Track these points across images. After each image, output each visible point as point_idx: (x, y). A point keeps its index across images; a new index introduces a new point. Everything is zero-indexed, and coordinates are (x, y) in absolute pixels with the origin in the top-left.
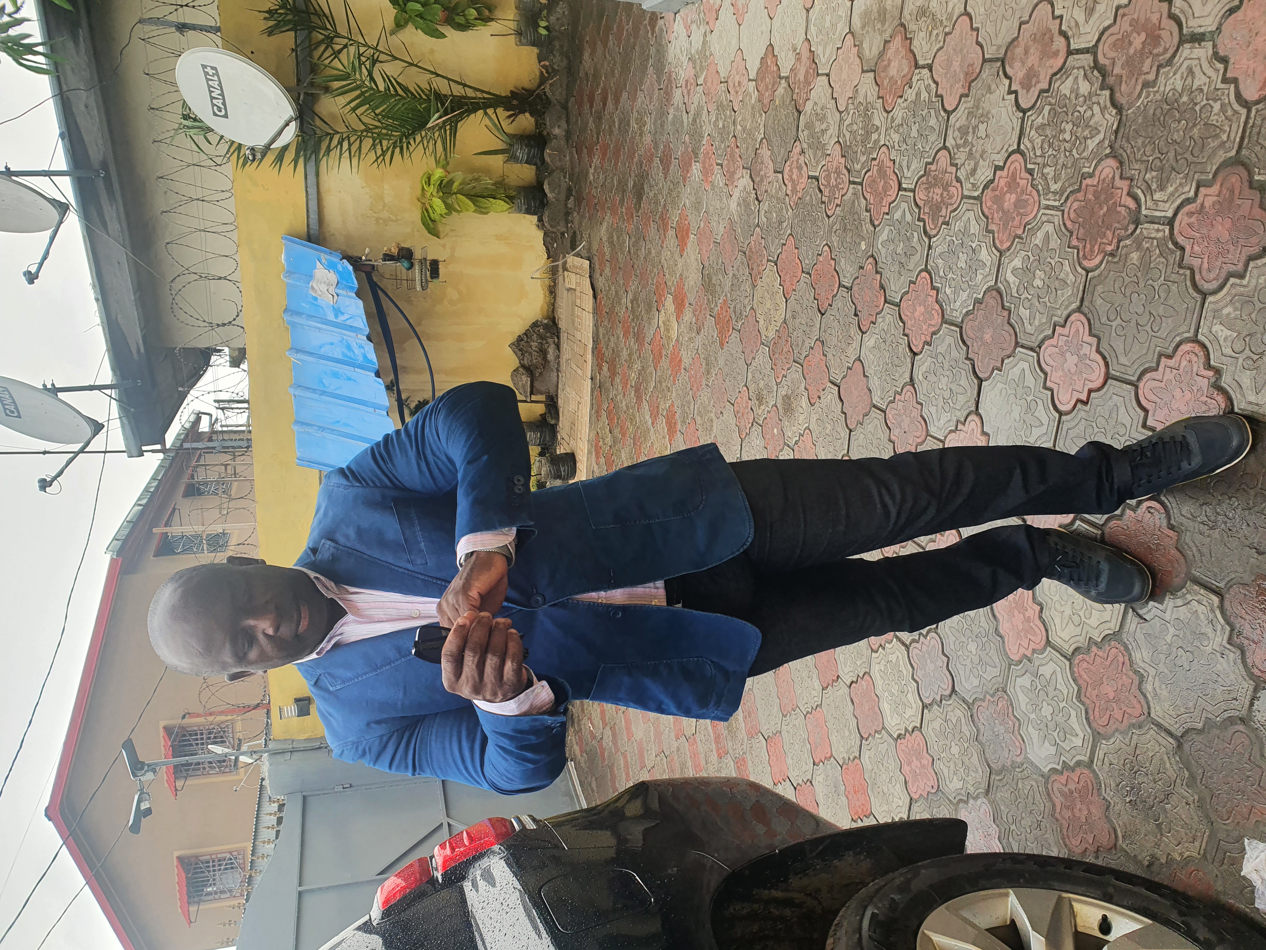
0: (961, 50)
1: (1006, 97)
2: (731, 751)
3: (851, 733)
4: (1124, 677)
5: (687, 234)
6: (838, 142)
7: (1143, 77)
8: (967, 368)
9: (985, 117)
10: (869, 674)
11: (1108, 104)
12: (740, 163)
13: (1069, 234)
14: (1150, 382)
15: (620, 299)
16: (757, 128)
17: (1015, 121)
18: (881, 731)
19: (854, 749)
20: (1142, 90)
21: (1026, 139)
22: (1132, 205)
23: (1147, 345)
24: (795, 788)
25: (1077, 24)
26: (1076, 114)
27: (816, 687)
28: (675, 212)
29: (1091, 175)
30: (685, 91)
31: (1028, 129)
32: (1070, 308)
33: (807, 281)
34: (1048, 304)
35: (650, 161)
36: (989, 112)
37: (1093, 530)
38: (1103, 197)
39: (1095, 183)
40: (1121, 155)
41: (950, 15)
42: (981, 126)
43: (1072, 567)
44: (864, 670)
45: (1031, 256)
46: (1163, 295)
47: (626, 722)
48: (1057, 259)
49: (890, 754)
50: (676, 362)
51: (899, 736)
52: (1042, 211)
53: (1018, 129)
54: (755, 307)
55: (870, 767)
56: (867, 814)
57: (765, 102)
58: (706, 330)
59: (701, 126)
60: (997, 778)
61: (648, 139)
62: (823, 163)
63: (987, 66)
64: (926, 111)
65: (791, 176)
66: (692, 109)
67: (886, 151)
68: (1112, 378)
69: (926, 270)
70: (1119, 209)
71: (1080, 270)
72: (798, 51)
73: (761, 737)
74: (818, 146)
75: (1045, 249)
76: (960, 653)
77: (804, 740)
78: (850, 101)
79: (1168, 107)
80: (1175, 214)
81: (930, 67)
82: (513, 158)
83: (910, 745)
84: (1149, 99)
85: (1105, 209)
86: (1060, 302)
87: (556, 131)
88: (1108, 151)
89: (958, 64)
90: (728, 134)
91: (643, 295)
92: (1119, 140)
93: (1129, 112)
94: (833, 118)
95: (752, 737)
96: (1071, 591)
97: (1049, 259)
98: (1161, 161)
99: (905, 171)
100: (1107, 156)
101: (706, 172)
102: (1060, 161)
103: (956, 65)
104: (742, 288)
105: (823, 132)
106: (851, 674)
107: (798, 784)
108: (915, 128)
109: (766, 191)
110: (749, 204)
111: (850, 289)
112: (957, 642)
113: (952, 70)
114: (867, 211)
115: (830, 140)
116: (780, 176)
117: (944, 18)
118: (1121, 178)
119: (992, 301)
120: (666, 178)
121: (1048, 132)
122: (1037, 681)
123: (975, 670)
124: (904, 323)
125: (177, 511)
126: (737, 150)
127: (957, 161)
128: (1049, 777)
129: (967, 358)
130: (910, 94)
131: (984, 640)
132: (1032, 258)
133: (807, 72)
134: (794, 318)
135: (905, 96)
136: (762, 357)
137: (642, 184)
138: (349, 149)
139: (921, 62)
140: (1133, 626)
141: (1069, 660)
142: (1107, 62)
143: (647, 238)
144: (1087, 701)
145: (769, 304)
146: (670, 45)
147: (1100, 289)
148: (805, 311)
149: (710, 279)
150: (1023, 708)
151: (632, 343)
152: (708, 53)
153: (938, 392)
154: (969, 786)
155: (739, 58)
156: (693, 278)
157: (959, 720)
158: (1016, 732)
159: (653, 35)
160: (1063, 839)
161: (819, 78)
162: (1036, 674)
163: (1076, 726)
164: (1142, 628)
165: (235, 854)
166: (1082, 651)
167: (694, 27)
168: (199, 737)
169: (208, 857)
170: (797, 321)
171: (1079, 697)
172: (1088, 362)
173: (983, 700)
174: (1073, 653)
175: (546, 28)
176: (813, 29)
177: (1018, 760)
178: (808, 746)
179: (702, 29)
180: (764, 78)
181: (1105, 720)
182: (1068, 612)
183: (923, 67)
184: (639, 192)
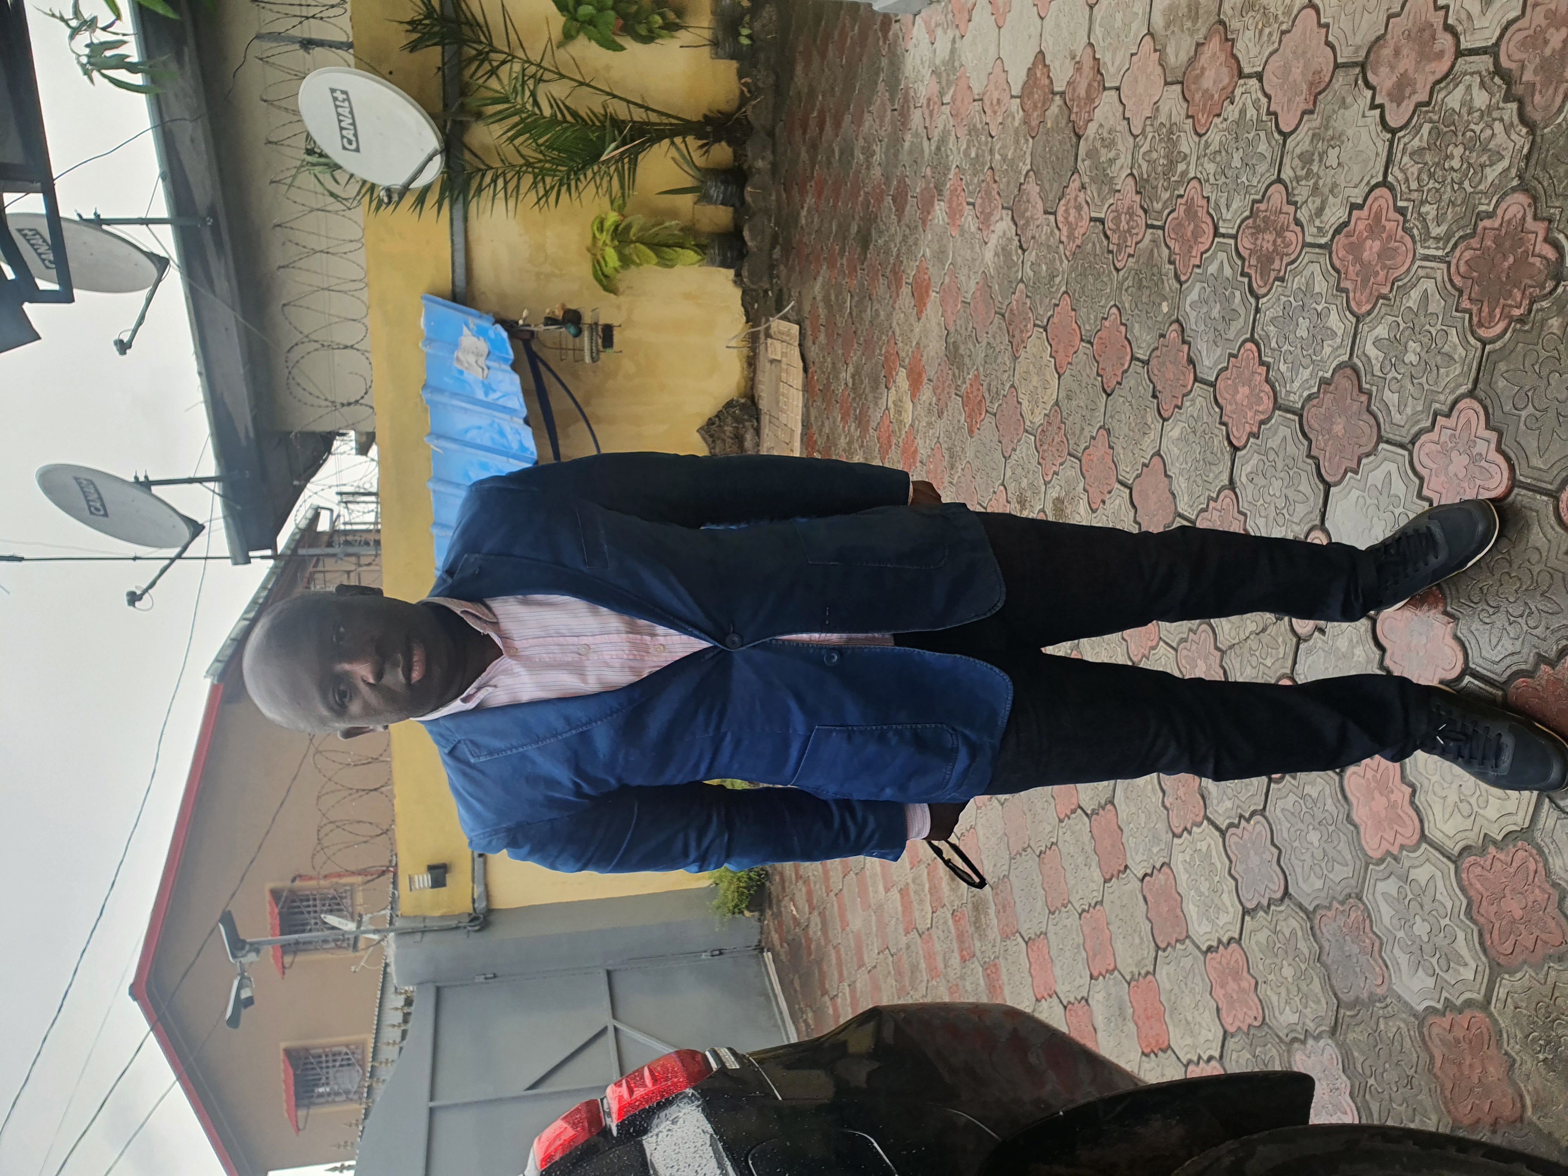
0: (1304, 53)
1: (1368, 113)
2: (978, 954)
3: (1142, 941)
4: (1537, 891)
5: (927, 292)
6: (1132, 174)
7: (1565, 85)
8: (1309, 468)
9: (1337, 140)
10: (1169, 865)
11: (1516, 121)
12: (999, 202)
13: (1457, 294)
15: (839, 373)
16: (1022, 158)
17: (1380, 144)
18: (1184, 940)
19: (1147, 962)
20: (1563, 102)
21: (1396, 169)
22: (1551, 254)
24: (1065, 1007)
25: (1469, 15)
26: (1469, 134)
27: (1096, 878)
28: (912, 263)
29: (1491, 215)
30: (927, 112)
31: (1399, 155)
32: (1458, 392)
33: (1088, 352)
34: (1426, 387)
35: (880, 200)
36: (1342, 133)
37: (1488, 688)
38: (1507, 244)
39: (1496, 225)
40: (1535, 190)
41: (1290, 8)
42: (1330, 150)
43: (1460, 740)
44: (1162, 860)
45: (1401, 322)
47: (839, 907)
48: (1439, 327)
49: (1196, 971)
50: (910, 454)
51: (1210, 949)
52: (1418, 263)
53: (1385, 154)
54: (1017, 384)
55: (1168, 986)
56: (1164, 1046)
57: (1033, 124)
58: (950, 413)
59: (947, 156)
60: (1348, 1013)
61: (877, 172)
62: (1111, 201)
63: (1340, 74)
64: (1253, 133)
65: (1066, 218)
66: (936, 134)
67: (1197, 185)
68: (1519, 487)
69: (1252, 339)
70: (1531, 260)
71: (1472, 341)
72: (1078, 59)
73: (1020, 939)
74: (1104, 180)
75: (1422, 313)
76: (1297, 844)
77: (1078, 946)
78: (1148, 122)
81: (1259, 76)
82: (705, 198)
83: (1224, 961)
85: (1511, 259)
86: (1443, 385)
87: (760, 164)
88: (1515, 183)
89: (1299, 71)
90: (983, 164)
91: (867, 369)
92: (1531, 170)
93: (1546, 131)
94: (1124, 144)
95: (1007, 937)
96: (1457, 769)
97: (1427, 327)
99: (1224, 210)
100: (1514, 190)
101: (953, 214)
102: (1445, 197)
104: (999, 361)
105: (1111, 161)
106: (1145, 864)
107: (1069, 1003)
108: (1237, 156)
109: (1033, 238)
110: (1010, 254)
111: (1146, 363)
112: (1292, 829)
113: (1291, 79)
114: (1171, 262)
115: (1120, 173)
116: (1052, 218)
117: (1280, 13)
118: (1535, 218)
119: (1345, 383)
120: (899, 221)
121: (1428, 157)
122: (1407, 887)
123: (1317, 868)
124: (1221, 408)
126: (995, 186)
127: (1297, 198)
128: (1424, 1019)
129: (1309, 456)
130: (1232, 112)
131: (1331, 829)
132: (1402, 326)
133: (1090, 85)
134: (1069, 398)
135: (1224, 115)
136: (1026, 449)
137: (869, 230)
138: (505, 188)
139: (1247, 70)
140: (1551, 822)
141: (1454, 862)
142: (1513, 66)
143: (874, 297)
144: (1482, 920)
145: (1035, 381)
146: (907, 54)
147: (1502, 366)
148: (1085, 390)
149: (956, 348)
150: (1386, 921)
151: (853, 428)
152: (957, 64)
153: (1268, 499)
154: (1308, 1021)
155: (998, 70)
156: (934, 347)
157: (1293, 932)
158: (1376, 953)
159: (885, 43)
160: (1445, 1103)
161: (1106, 93)
162: (1405, 879)
163: (1465, 953)
164: (1562, 826)
165: (352, 1047)
166: (1474, 851)
167: (939, 31)
168: (311, 903)
169: (320, 1051)
170: (1074, 403)
171: (1468, 913)
172: (1483, 463)
173: (1329, 908)
174: (1460, 854)
175: (749, 37)
176: (1098, 31)
177: (1380, 991)
178: (1084, 954)
179: (950, 34)
180: (1031, 93)
181: (1508, 946)
182: (1453, 798)
183: (1250, 76)
184: (865, 241)
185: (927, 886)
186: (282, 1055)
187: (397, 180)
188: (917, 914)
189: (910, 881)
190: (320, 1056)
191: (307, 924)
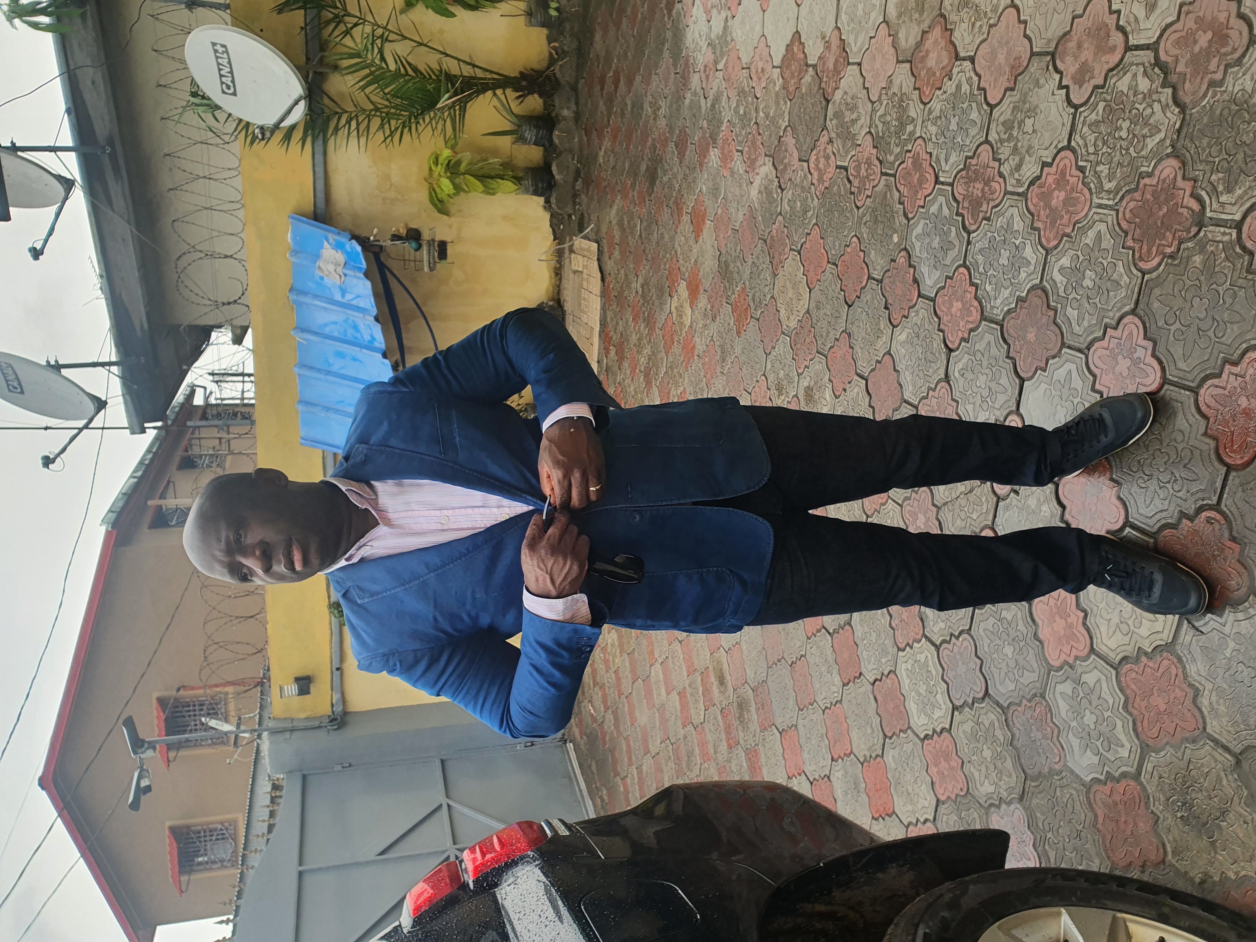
0: (1007, 43)
1: (1056, 92)
2: (742, 742)
3: (873, 731)
4: (1177, 690)
5: (703, 220)
6: (870, 132)
7: (1210, 76)
8: (1008, 366)
9: (1032, 112)
10: (895, 672)
11: (1171, 102)
12: (762, 151)
13: (1123, 235)
14: (1211, 389)
15: (630, 283)
16: (782, 115)
17: (1065, 116)
18: (906, 730)
19: (876, 747)
20: (1208, 89)
21: (1078, 136)
22: (1196, 206)
23: (1209, 350)
24: (811, 783)
25: (1136, 19)
27: (836, 683)
28: (691, 197)
29: (1150, 175)
30: (703, 76)
31: (1080, 126)
32: (1123, 311)
33: (833, 272)
34: (1099, 305)
35: (665, 145)
36: (1037, 107)
37: (1142, 537)
38: (1162, 198)
39: (1154, 183)
40: (1184, 155)
41: (996, 7)
42: (1027, 120)
43: (1123, 577)
44: (889, 668)
45: (1080, 255)
46: (1229, 301)
47: (629, 707)
48: (1109, 260)
49: (916, 754)
50: (689, 349)
51: (926, 736)
52: (1094, 210)
53: (1069, 125)
54: (776, 295)
55: (893, 766)
56: (889, 812)
57: (791, 89)
58: (722, 317)
59: (720, 112)
60: (1033, 784)
61: (662, 123)
62: (853, 153)
63: (1035, 60)
64: (966, 104)
65: (817, 165)
66: (711, 94)
67: (922, 143)
68: (1169, 384)
69: (964, 265)
70: (1181, 210)
71: (1135, 271)
72: (827, 39)
73: (775, 730)
74: (847, 136)
75: (1096, 249)
76: (995, 656)
77: (822, 736)
78: (884, 92)
79: (1237, 108)
80: (1244, 217)
81: (972, 60)
82: (521, 139)
83: (938, 746)
84: (1216, 99)
85: (1165, 210)
86: (1112, 304)
87: (565, 112)
88: (1169, 150)
89: (1003, 56)
90: (750, 120)
91: (654, 280)
92: (1181, 141)
93: (1193, 111)
94: (864, 108)
95: (765, 729)
96: (1119, 599)
97: (1100, 259)
98: (1228, 163)
99: (943, 164)
100: (1168, 156)
101: (725, 158)
102: (1115, 159)
103: (1001, 57)
104: (762, 277)
105: (854, 122)
106: (875, 672)
107: (815, 779)
108: (954, 121)
109: (790, 180)
110: (771, 192)
111: (880, 281)
112: (992, 645)
113: (996, 63)
114: (900, 203)
115: (861, 130)
116: (805, 164)
117: (988, 10)
118: (1184, 178)
119: (1036, 300)
120: (681, 163)
121: (1102, 128)
122: (1079, 688)
123: (1011, 674)
124: (939, 319)
125: (171, 484)
126: (759, 137)
127: (1000, 156)
128: (1090, 787)
129: (1008, 357)
130: (950, 87)
131: (1022, 644)
132: (1081, 258)
133: (837, 60)
134: (818, 308)
135: (944, 88)
136: (783, 347)
137: (656, 169)
138: (358, 128)
139: (962, 54)
140: (1188, 638)
141: (1115, 669)
142: (1170, 60)
143: (660, 223)
144: (1135, 712)
145: (791, 294)
146: (687, 29)
147: (1157, 292)
148: (831, 302)
149: (727, 266)
150: (1063, 715)
151: (642, 327)
152: (729, 39)
153: (975, 389)
154: (1002, 791)
155: (762, 45)
156: (709, 265)
157: (992, 724)
158: (1055, 739)
159: (669, 18)
160: (1106, 851)
161: (850, 67)
162: (1078, 682)
163: (1122, 737)
164: (1198, 641)
165: (226, 824)
166: (1130, 660)
167: (714, 12)
168: (191, 708)
169: (200, 828)
170: (822, 312)
171: (1125, 707)
172: (1142, 365)
173: (1019, 705)
174: (1120, 662)
175: (557, 9)
176: (844, 17)
177: (1057, 767)
178: (827, 741)
179: (724, 14)
180: (790, 65)
181: (1154, 732)
182: (1116, 620)
183: (964, 59)
184: (652, 176)
185: (701, 689)
186: (167, 832)
187: (270, 121)
188: (692, 711)
189: (687, 686)
190: (199, 832)
191: (189, 725)
